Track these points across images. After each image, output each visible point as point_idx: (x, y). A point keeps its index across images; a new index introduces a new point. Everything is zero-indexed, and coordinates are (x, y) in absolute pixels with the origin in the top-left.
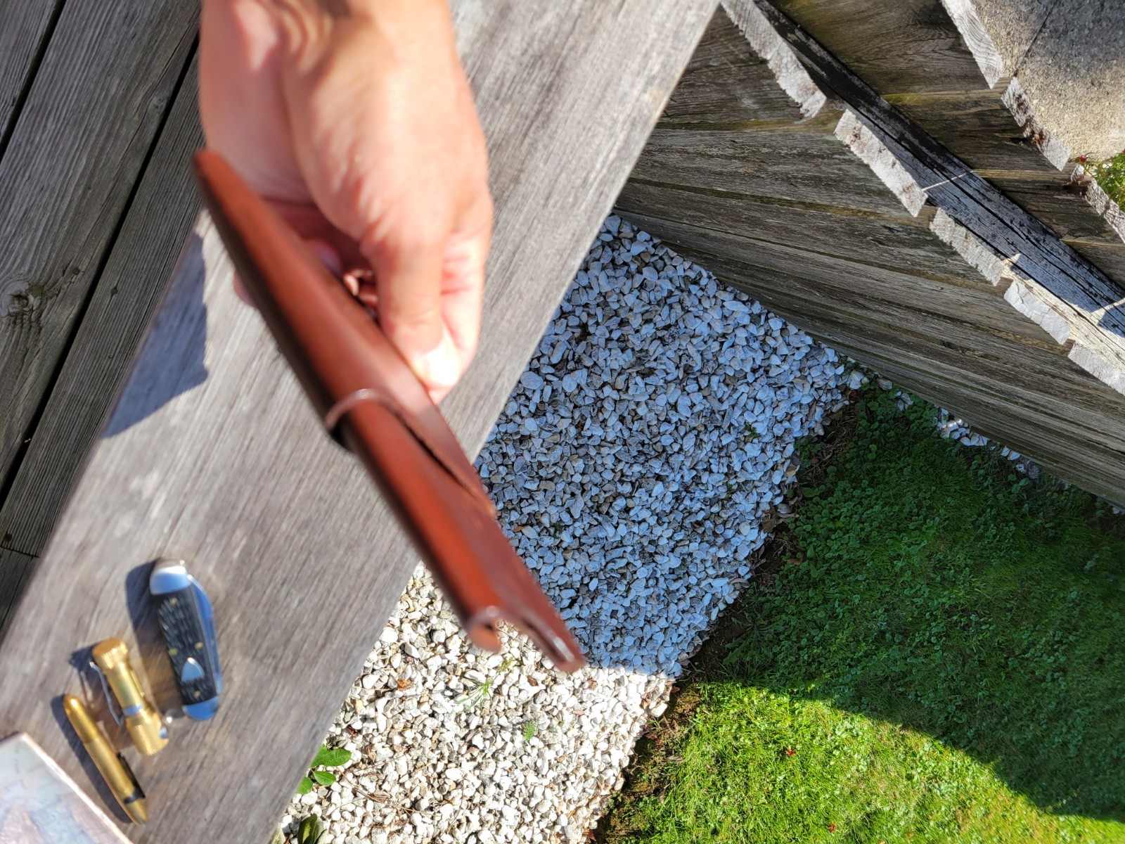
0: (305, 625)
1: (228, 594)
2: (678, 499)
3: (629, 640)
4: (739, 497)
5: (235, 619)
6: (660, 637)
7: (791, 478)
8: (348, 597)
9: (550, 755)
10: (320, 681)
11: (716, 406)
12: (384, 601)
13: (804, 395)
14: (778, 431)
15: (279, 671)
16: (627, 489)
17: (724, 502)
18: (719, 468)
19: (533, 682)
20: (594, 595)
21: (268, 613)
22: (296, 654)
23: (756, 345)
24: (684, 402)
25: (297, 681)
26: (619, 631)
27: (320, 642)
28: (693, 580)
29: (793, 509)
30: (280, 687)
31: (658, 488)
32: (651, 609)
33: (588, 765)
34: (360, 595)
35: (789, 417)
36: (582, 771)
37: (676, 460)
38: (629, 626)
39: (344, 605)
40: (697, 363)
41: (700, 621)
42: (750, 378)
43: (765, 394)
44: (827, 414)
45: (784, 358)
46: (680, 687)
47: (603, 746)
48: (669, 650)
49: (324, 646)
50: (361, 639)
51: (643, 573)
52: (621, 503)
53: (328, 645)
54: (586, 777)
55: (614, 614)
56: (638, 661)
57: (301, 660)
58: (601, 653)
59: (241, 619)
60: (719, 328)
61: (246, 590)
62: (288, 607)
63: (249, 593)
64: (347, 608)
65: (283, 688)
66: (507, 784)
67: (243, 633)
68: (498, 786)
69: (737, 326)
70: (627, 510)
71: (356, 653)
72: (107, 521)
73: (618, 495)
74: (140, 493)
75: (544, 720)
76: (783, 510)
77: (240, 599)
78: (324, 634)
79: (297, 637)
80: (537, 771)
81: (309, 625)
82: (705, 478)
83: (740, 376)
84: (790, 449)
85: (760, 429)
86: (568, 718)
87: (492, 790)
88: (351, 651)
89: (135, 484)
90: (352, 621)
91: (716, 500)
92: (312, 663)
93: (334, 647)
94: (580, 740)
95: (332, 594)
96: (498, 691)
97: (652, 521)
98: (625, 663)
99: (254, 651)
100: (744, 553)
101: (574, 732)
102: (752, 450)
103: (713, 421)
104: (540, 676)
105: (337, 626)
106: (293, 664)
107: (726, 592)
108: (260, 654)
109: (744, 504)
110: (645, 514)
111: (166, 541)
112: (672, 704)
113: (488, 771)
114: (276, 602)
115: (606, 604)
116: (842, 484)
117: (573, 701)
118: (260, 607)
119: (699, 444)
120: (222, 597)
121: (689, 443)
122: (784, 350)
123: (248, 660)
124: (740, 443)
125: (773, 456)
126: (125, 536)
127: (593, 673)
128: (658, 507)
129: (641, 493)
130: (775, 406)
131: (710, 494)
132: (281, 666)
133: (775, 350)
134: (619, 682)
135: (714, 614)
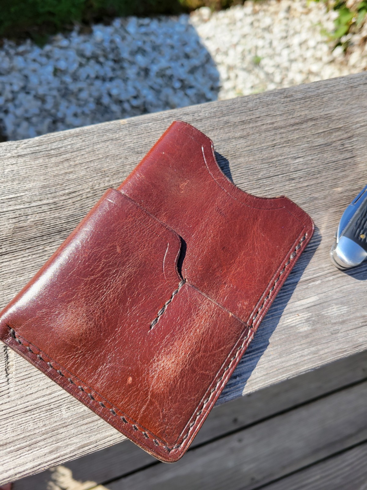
0: (308, 142)
1: (327, 207)
2: (111, 79)
3: (188, 49)
4: (88, 53)
5: (339, 189)
6: (176, 37)
7: (59, 37)
8: (267, 130)
9: (260, 43)
10: (335, 103)
11: (59, 98)
12: (250, 105)
13: (19, 62)
14: (44, 60)
15: (349, 135)
16: (126, 106)
17: (95, 57)
18: (83, 73)
19: (237, 76)
20: (182, 81)
21: (319, 172)
22: (331, 132)
23: (17, 102)
24: (70, 112)
25: (347, 118)
26: (187, 56)
27: (310, 123)
28: (140, 44)
29: (72, 24)
30: (358, 125)
31: (114, 92)
32: (167, 52)
33: (252, 24)
34: (259, 123)
35: (34, 60)
36: (256, 24)
37: (96, 94)
38: (181, 55)
39: (275, 129)
40: (48, 121)
41: (154, 25)
42: (33, 93)
43: (34, 80)
44: (18, 44)
45: (11, 84)
46: (188, 11)
47: (239, 24)
48: (178, 29)
49: (312, 119)
50: (288, 99)
51: (155, 68)
52: (135, 103)
53: (309, 117)
54: (258, 21)
55: (182, 65)
56: (193, 39)
57: (332, 126)
58: (203, 58)
59: (336, 186)
60: (25, 124)
61: (316, 199)
62: (306, 164)
63: (316, 195)
64: (275, 125)
65: (357, 122)
66: (285, 52)
67: (343, 177)
68: (289, 55)
69: (17, 117)
70: (135, 97)
71: (300, 95)
72: (343, 322)
73: (133, 107)
74: (308, 320)
75: (249, 58)
76: (77, 28)
77: (325, 198)
78: (304, 126)
79: (321, 141)
80: (271, 43)
81: (306, 140)
82: (93, 75)
83: (36, 97)
84: (48, 48)
85: (50, 69)
86: (240, 49)
87: (293, 57)
88: (301, 99)
89: (305, 328)
90: (281, 115)
91: (98, 62)
92: (328, 118)
93: (307, 112)
94: (244, 36)
95: (274, 142)
96: (252, 87)
97: (130, 83)
98: (198, 43)
99: (349, 160)
100: (109, 30)
101: (243, 41)
102: (62, 65)
103: (65, 93)
104: (232, 75)
105: (292, 121)
106: (339, 129)
107: (132, 24)
108: (348, 155)
109: (89, 49)
110: (130, 88)
111: (325, 276)
112: (199, 7)
113: (286, 64)
114: (308, 174)
115: (181, 72)
116: (41, 10)
117: (231, 52)
118: (320, 181)
119: (80, 90)
120: (332, 210)
121: (84, 95)
122: (8, 88)
123: (358, 159)
124: (64, 72)
125: (57, 53)
126: (342, 303)
127: (213, 53)
128: (122, 85)
129: (123, 97)
130: (34, 71)
131: (97, 67)
132: (346, 136)
133: (12, 92)
134: (208, 38)
135: (146, 21)
